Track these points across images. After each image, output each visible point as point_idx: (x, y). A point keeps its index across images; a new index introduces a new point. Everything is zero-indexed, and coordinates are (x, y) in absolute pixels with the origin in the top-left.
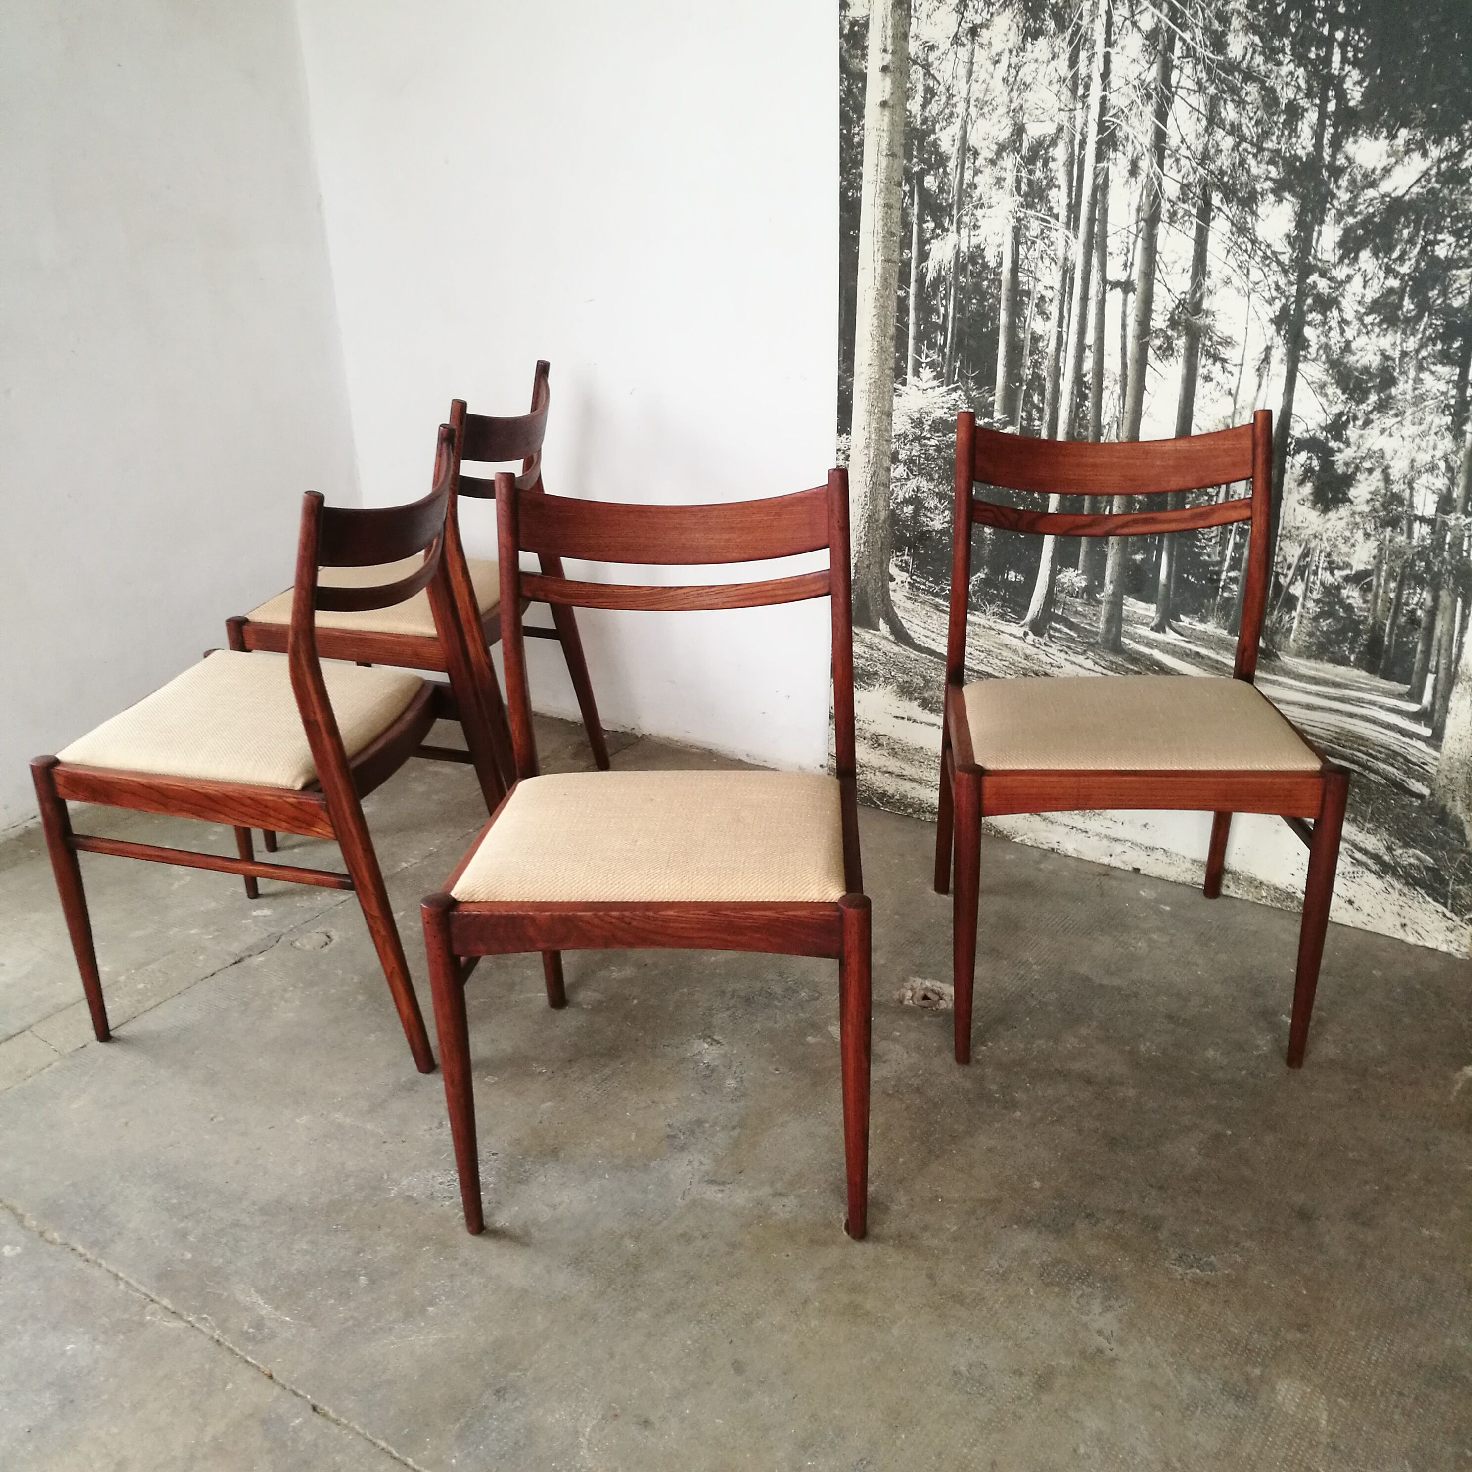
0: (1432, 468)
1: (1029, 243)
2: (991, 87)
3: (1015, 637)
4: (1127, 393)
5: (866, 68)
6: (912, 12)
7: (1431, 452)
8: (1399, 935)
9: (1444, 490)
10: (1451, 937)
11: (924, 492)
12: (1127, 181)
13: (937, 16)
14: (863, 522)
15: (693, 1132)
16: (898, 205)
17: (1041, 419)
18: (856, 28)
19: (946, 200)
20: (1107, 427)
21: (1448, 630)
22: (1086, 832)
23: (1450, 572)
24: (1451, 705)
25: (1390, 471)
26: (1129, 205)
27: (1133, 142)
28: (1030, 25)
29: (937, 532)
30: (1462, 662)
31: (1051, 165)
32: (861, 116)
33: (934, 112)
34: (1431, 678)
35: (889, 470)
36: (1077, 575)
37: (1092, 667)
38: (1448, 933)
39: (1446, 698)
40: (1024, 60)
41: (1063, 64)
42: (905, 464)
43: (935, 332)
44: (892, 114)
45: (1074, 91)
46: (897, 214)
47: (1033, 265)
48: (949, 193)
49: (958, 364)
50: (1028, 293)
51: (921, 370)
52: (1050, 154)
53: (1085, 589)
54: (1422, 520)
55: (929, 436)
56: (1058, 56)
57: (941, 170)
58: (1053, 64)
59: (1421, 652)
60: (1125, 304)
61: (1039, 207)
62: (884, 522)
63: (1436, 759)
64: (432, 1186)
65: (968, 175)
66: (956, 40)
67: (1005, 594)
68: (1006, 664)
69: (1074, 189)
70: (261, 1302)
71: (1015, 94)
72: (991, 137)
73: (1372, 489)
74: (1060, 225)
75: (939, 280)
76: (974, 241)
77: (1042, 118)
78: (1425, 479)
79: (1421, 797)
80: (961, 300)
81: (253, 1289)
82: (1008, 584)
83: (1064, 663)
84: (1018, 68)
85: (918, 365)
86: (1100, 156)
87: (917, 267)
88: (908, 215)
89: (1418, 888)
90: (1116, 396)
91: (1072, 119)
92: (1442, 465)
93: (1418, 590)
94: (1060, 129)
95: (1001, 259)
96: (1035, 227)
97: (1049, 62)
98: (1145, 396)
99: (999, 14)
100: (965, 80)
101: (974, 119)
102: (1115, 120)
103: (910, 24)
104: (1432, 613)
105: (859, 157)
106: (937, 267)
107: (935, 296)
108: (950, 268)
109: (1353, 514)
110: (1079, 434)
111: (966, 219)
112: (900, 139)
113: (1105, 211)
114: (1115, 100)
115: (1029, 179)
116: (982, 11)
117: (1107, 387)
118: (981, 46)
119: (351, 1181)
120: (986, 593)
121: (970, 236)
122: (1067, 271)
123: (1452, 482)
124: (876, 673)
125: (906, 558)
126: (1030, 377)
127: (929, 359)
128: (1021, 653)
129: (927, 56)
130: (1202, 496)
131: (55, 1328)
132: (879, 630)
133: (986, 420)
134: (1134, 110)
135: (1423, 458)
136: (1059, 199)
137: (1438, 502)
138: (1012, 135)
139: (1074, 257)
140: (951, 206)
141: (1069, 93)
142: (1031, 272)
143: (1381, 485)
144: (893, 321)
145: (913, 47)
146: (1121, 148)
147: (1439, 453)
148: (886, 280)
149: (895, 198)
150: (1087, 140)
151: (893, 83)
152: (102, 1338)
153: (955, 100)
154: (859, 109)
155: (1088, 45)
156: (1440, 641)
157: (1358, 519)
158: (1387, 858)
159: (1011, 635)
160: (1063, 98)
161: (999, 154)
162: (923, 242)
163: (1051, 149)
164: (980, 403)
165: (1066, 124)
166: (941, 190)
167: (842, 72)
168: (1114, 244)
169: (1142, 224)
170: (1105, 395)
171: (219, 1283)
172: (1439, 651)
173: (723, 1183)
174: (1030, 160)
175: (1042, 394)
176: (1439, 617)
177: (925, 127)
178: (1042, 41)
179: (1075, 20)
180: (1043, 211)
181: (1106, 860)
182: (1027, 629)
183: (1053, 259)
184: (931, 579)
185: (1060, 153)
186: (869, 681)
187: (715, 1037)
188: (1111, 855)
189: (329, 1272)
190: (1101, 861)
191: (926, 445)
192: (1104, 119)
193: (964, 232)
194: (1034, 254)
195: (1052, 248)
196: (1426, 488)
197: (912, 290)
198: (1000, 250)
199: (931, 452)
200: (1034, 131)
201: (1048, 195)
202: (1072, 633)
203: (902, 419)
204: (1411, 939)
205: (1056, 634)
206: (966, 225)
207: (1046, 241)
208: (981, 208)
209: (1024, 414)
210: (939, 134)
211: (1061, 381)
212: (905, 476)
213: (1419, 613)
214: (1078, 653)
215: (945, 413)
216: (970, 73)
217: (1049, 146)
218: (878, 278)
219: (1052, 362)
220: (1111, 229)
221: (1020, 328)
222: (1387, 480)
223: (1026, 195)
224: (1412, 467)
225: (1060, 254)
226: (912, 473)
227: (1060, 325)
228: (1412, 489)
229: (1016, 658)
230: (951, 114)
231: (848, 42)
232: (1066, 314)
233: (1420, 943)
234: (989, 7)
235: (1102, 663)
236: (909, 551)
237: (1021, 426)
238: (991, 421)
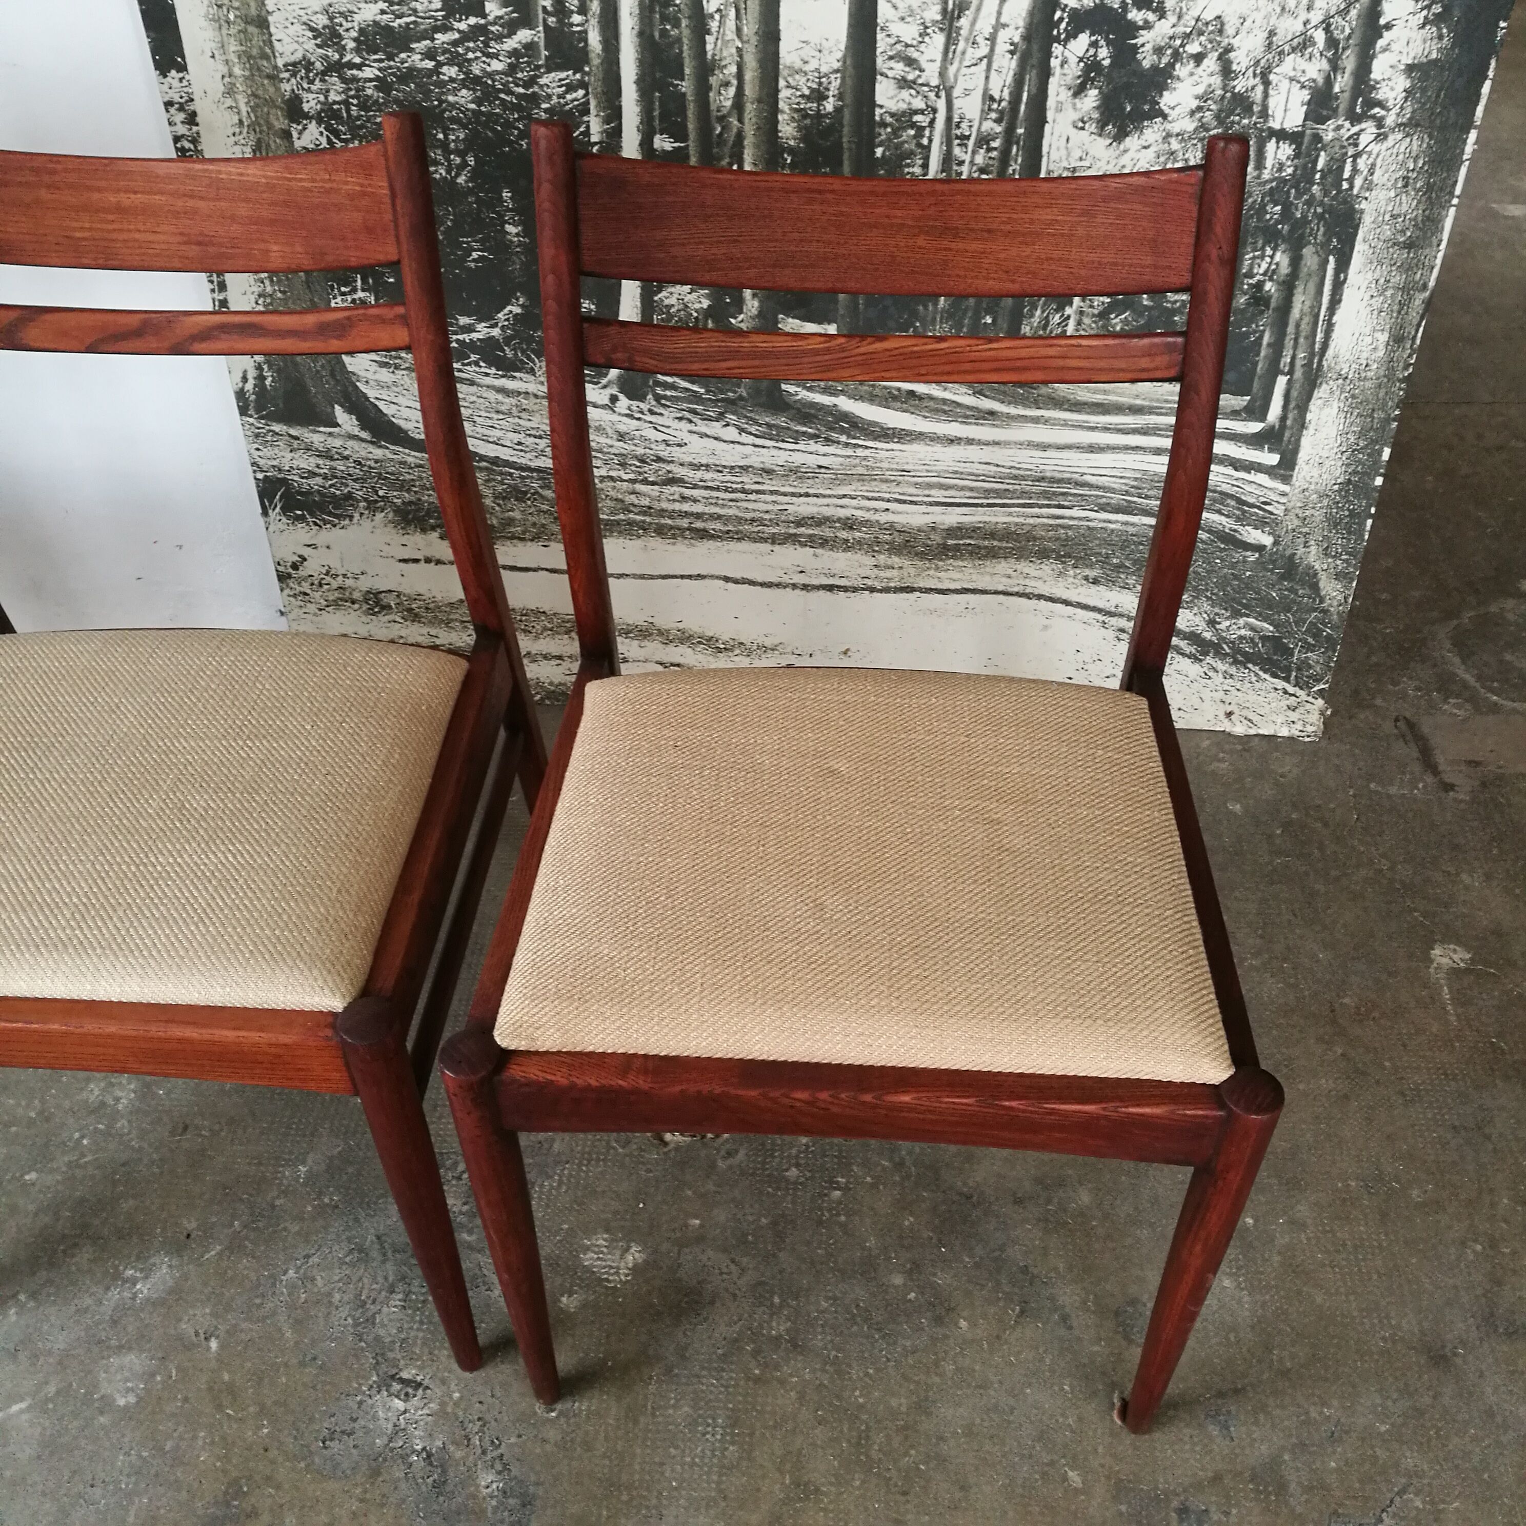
0: (1303, 45)
3: (596, 405)
7: (1303, 16)
8: (1225, 726)
9: (1321, 81)
10: (1294, 716)
20: (717, 17)
21: (1312, 307)
23: (1321, 217)
24: (1309, 416)
25: (1232, 55)
30: (1330, 353)
34: (1282, 381)
35: (287, 135)
37: (737, 438)
38: (1290, 713)
39: (1303, 408)
42: (319, 122)
53: (709, 314)
54: (1281, 135)
55: (357, 60)
59: (1269, 345)
63: (1284, 494)
73: (1200, 90)
78: (1291, 64)
79: (1260, 548)
83: (687, 438)
89: (1250, 666)
92: (1320, 37)
93: (1269, 251)
104: (1288, 286)
109: (1169, 135)
110: (664, 33)
120: (530, 340)
123: (1335, 66)
124: (349, 496)
125: (360, 294)
128: (609, 431)
130: (904, 129)
132: (337, 425)
133: (472, 20)
135: (1289, 27)
137: (1309, 103)
143: (1217, 81)
147: (1316, 17)
156: (1298, 326)
157: (1175, 145)
158: (1207, 635)
172: (1296, 340)
176: (1299, 290)
182: (614, 390)
186: (339, 512)
191: (355, 79)
196: (1292, 79)
199: (369, 92)
202: (695, 388)
203: (292, 30)
204: (1239, 729)
205: (668, 393)
212: (324, 144)
213: (1268, 286)
215: (383, 12)
222: (1227, 71)
224: (1270, 45)
226: (337, 137)
228: (1266, 83)
233: (1252, 732)
235: (753, 429)
236: (364, 281)
237: (546, 25)
238: (483, 21)
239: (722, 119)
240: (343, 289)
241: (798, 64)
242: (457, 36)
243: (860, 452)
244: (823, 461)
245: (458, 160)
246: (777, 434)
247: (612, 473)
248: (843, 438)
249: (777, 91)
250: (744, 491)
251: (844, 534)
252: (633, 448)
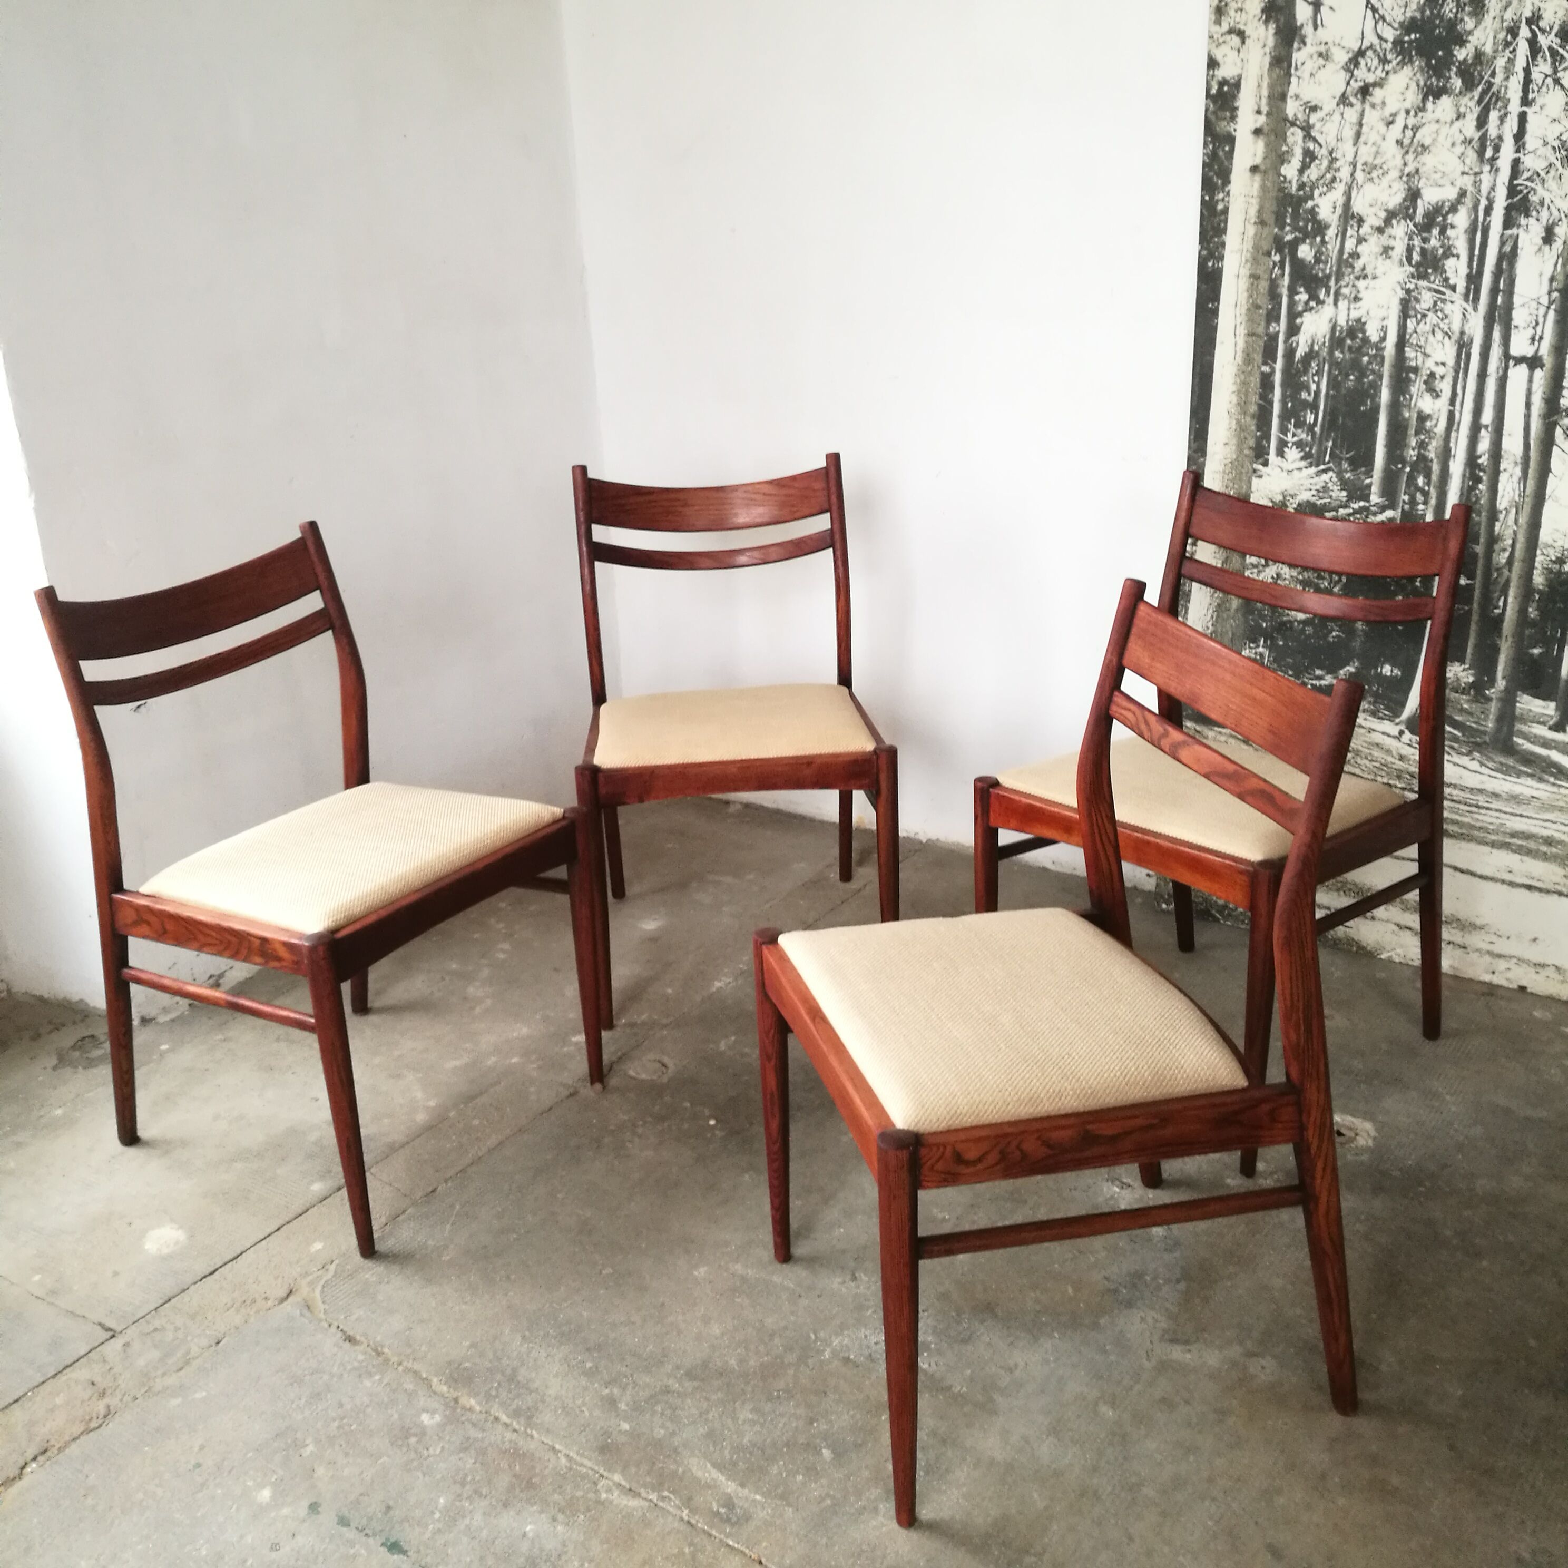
1: (1419, 316)
2: (1381, 150)
3: (1389, 735)
4: (1530, 476)
5: (1235, 130)
6: (1293, 71)
11: (1285, 579)
12: (1540, 249)
13: (1321, 75)
14: (1211, 611)
15: (1134, 1286)
16: (1266, 276)
17: (1425, 503)
18: (1226, 88)
19: (1323, 271)
20: (1504, 512)
22: (1464, 948)
26: (1541, 275)
27: (1549, 208)
28: (1432, 84)
29: (1300, 622)
31: (1449, 232)
32: (1227, 181)
33: (1313, 177)
35: (1242, 556)
36: (1464, 670)
37: (1478, 769)
40: (1424, 121)
41: (1469, 127)
43: (1305, 409)
44: (1263, 180)
45: (1481, 153)
46: (1264, 285)
47: (1423, 339)
48: (1326, 262)
49: (1330, 444)
50: (1416, 370)
51: (1286, 450)
52: (1449, 221)
53: (1472, 685)
56: (1464, 117)
57: (1318, 239)
58: (1458, 124)
60: (1530, 381)
61: (1432, 278)
62: (1237, 610)
64: (868, 1347)
65: (1350, 245)
66: (1343, 100)
67: (1378, 689)
68: (1377, 764)
69: (1476, 258)
70: (722, 1478)
71: (1410, 157)
72: (1379, 203)
74: (1458, 297)
75: (1311, 355)
76: (1354, 314)
77: (1441, 182)
80: (1337, 376)
81: (709, 1465)
82: (1381, 678)
84: (1415, 129)
85: (1282, 444)
86: (1508, 223)
87: (1286, 342)
88: (1277, 286)
90: (1515, 479)
91: (1477, 184)
94: (1463, 194)
95: (1385, 333)
96: (1427, 299)
97: (1452, 122)
98: (1551, 480)
99: (1395, 72)
100: (1351, 142)
101: (1360, 183)
102: (1529, 184)
103: (1289, 83)
105: (1222, 225)
106: (1309, 342)
107: (1306, 372)
108: (1324, 343)
111: (1345, 291)
112: (1271, 206)
113: (1511, 282)
114: (1530, 162)
115: (1423, 249)
116: (1376, 68)
117: (1505, 470)
118: (1373, 106)
119: (777, 1341)
121: (1349, 309)
122: (1463, 346)
125: (1261, 649)
126: (1415, 458)
127: (1296, 439)
128: (1394, 753)
129: (1308, 116)
131: (505, 1506)
133: (1362, 504)
134: (1552, 172)
136: (1457, 269)
138: (1405, 200)
139: (1472, 332)
140: (1328, 277)
141: (1475, 156)
142: (1420, 347)
144: (1254, 398)
145: (1292, 108)
146: (1534, 213)
148: (1248, 355)
149: (1263, 268)
150: (1495, 206)
151: (1267, 145)
152: (561, 1517)
153: (1338, 164)
154: (1225, 175)
155: (1500, 104)
159: (1383, 733)
160: (1468, 161)
161: (1388, 221)
162: (1293, 315)
163: (1450, 216)
164: (1354, 485)
165: (1470, 188)
166: (1318, 260)
167: (1206, 134)
168: (1520, 316)
169: (1555, 295)
170: (1503, 478)
171: (669, 1456)
173: (1187, 1342)
174: (1425, 227)
175: (1428, 476)
177: (1301, 193)
178: (1445, 101)
179: (1486, 77)
180: (1437, 282)
181: (1487, 978)
182: (1403, 727)
183: (1447, 333)
184: (1290, 673)
185: (1461, 219)
187: (1125, 1180)
188: (1493, 973)
189: (787, 1444)
190: (1481, 979)
192: (1515, 182)
193: (1343, 304)
194: (1424, 328)
195: (1446, 321)
197: (1279, 365)
198: (1384, 323)
200: (1430, 196)
201: (1444, 265)
202: (1455, 732)
206: (1345, 297)
207: (1439, 314)
208: (1364, 278)
209: (1406, 498)
210: (1318, 200)
211: (1451, 463)
212: (1262, 563)
214: (1462, 754)
215: (1313, 496)
216: (1358, 135)
217: (1448, 213)
218: (1239, 353)
219: (1441, 443)
220: (1517, 300)
221: (1405, 406)
223: (1418, 265)
225: (1456, 327)
227: (1452, 402)
229: (1390, 759)
230: (1334, 180)
231: (1215, 102)
232: (1459, 391)
234: (1384, 65)
235: (1490, 764)
236: (1265, 642)
237: (1403, 510)
238: (1367, 504)
239: (1498, 570)
240: (1252, 645)
241: (1550, 542)
242: (1351, 511)
243: (1562, 791)
244: (1535, 793)
245: (1337, 578)
246: (1506, 770)
247: (1391, 782)
248: (1552, 779)
249: (1535, 556)
250: (1477, 806)
251: (1544, 848)
252: (1407, 766)
